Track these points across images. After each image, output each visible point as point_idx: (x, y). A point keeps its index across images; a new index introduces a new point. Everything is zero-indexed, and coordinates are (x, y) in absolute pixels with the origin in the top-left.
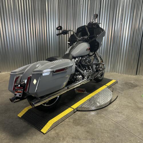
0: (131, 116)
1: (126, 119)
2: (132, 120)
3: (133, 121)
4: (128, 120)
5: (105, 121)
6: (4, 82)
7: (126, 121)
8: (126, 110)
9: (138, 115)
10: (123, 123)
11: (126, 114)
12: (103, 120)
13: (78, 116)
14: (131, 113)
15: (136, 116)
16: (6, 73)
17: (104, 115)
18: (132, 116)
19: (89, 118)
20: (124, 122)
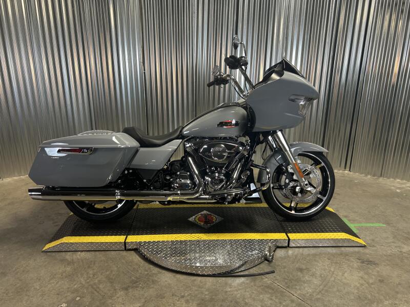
0: (331, 277)
1: (321, 287)
2: (335, 289)
3: (338, 291)
4: (327, 291)
5: (274, 298)
6: (9, 204)
7: (323, 292)
8: (316, 263)
9: (346, 275)
10: (318, 299)
11: (318, 273)
12: (269, 296)
13: (208, 290)
14: (330, 270)
15: (343, 276)
16: (15, 178)
17: (269, 282)
18: (333, 279)
19: (235, 293)
20: (319, 297)
